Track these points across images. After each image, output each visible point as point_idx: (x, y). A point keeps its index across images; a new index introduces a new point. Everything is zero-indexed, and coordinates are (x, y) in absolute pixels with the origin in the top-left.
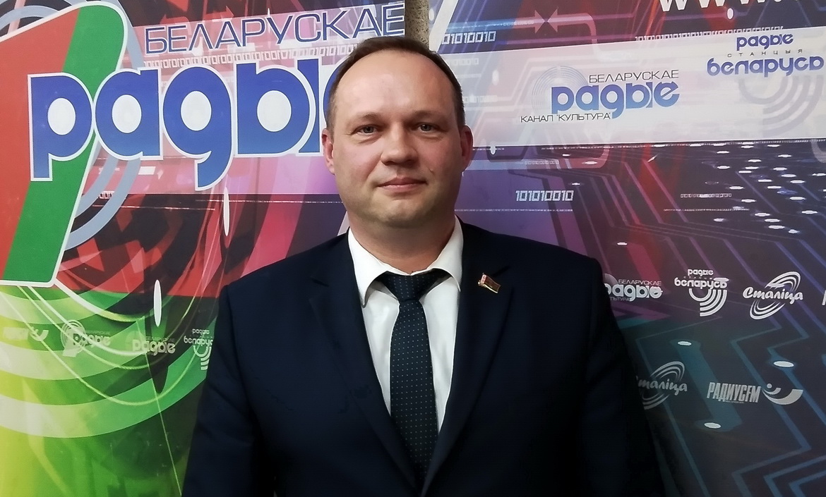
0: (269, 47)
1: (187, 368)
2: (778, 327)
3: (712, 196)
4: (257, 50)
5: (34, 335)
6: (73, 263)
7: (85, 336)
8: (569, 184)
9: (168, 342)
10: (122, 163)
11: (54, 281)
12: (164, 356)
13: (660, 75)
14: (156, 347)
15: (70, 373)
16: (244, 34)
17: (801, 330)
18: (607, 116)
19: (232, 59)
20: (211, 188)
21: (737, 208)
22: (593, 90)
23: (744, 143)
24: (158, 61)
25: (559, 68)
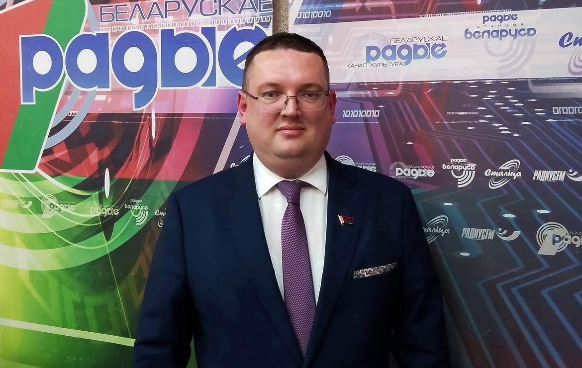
0: (183, 19)
1: (127, 224)
2: (506, 193)
3: (466, 113)
4: (175, 21)
5: (23, 205)
6: (49, 158)
7: (58, 205)
8: (377, 106)
9: (114, 208)
10: (84, 93)
11: (37, 169)
12: (112, 216)
13: (435, 39)
14: (106, 211)
15: (47, 229)
16: (166, 11)
17: (520, 196)
18: (401, 64)
19: (158, 26)
20: (144, 109)
21: (482, 121)
22: (393, 48)
23: (487, 81)
24: (109, 27)
25: (371, 34)
